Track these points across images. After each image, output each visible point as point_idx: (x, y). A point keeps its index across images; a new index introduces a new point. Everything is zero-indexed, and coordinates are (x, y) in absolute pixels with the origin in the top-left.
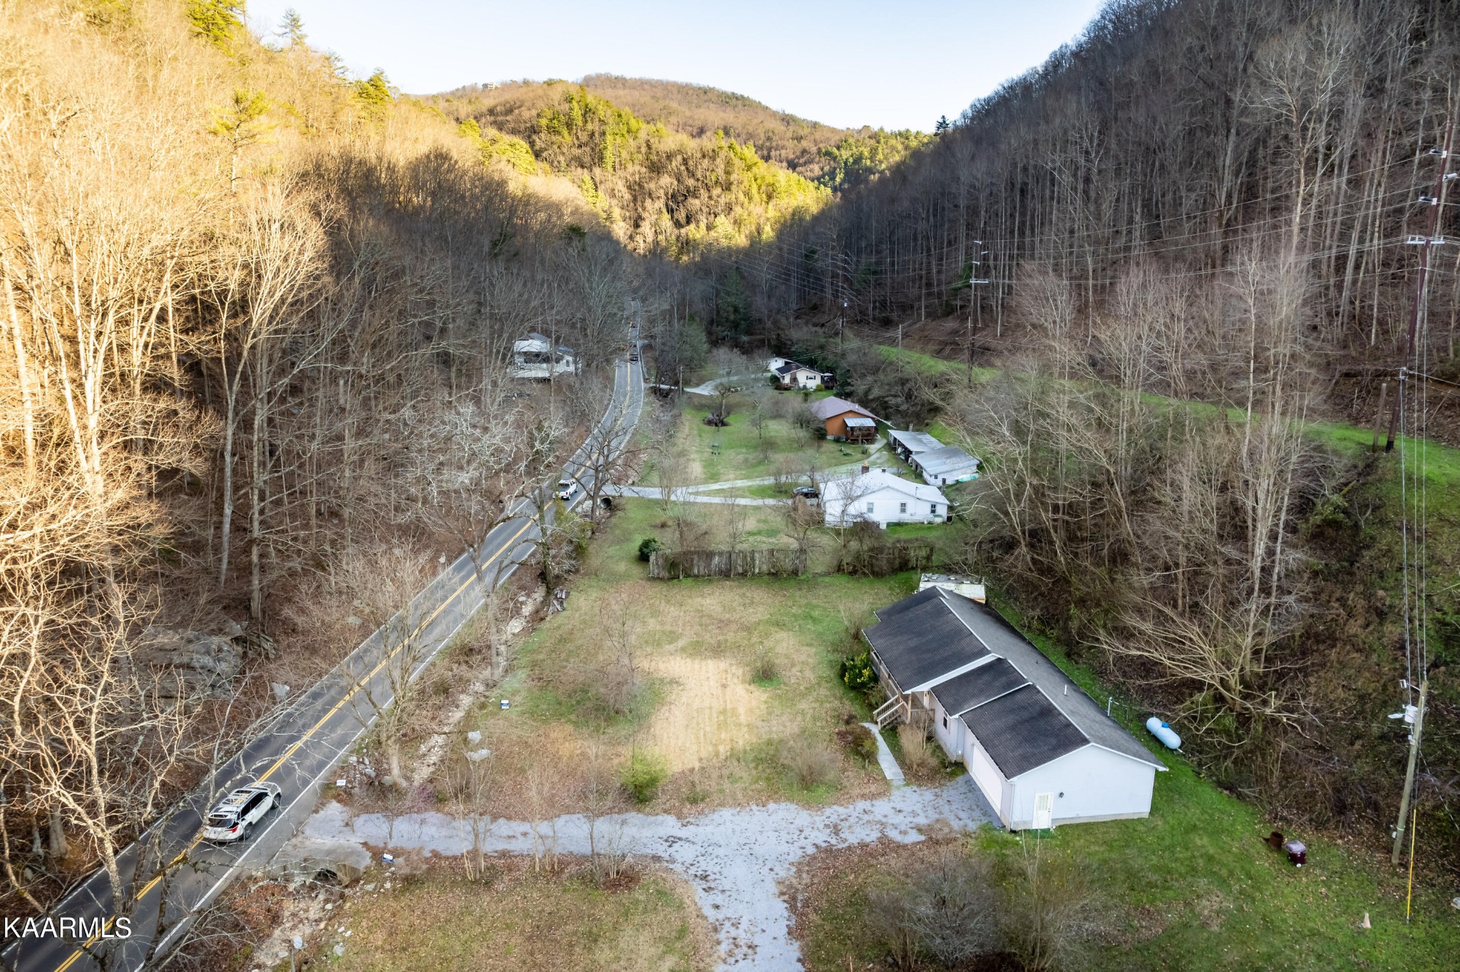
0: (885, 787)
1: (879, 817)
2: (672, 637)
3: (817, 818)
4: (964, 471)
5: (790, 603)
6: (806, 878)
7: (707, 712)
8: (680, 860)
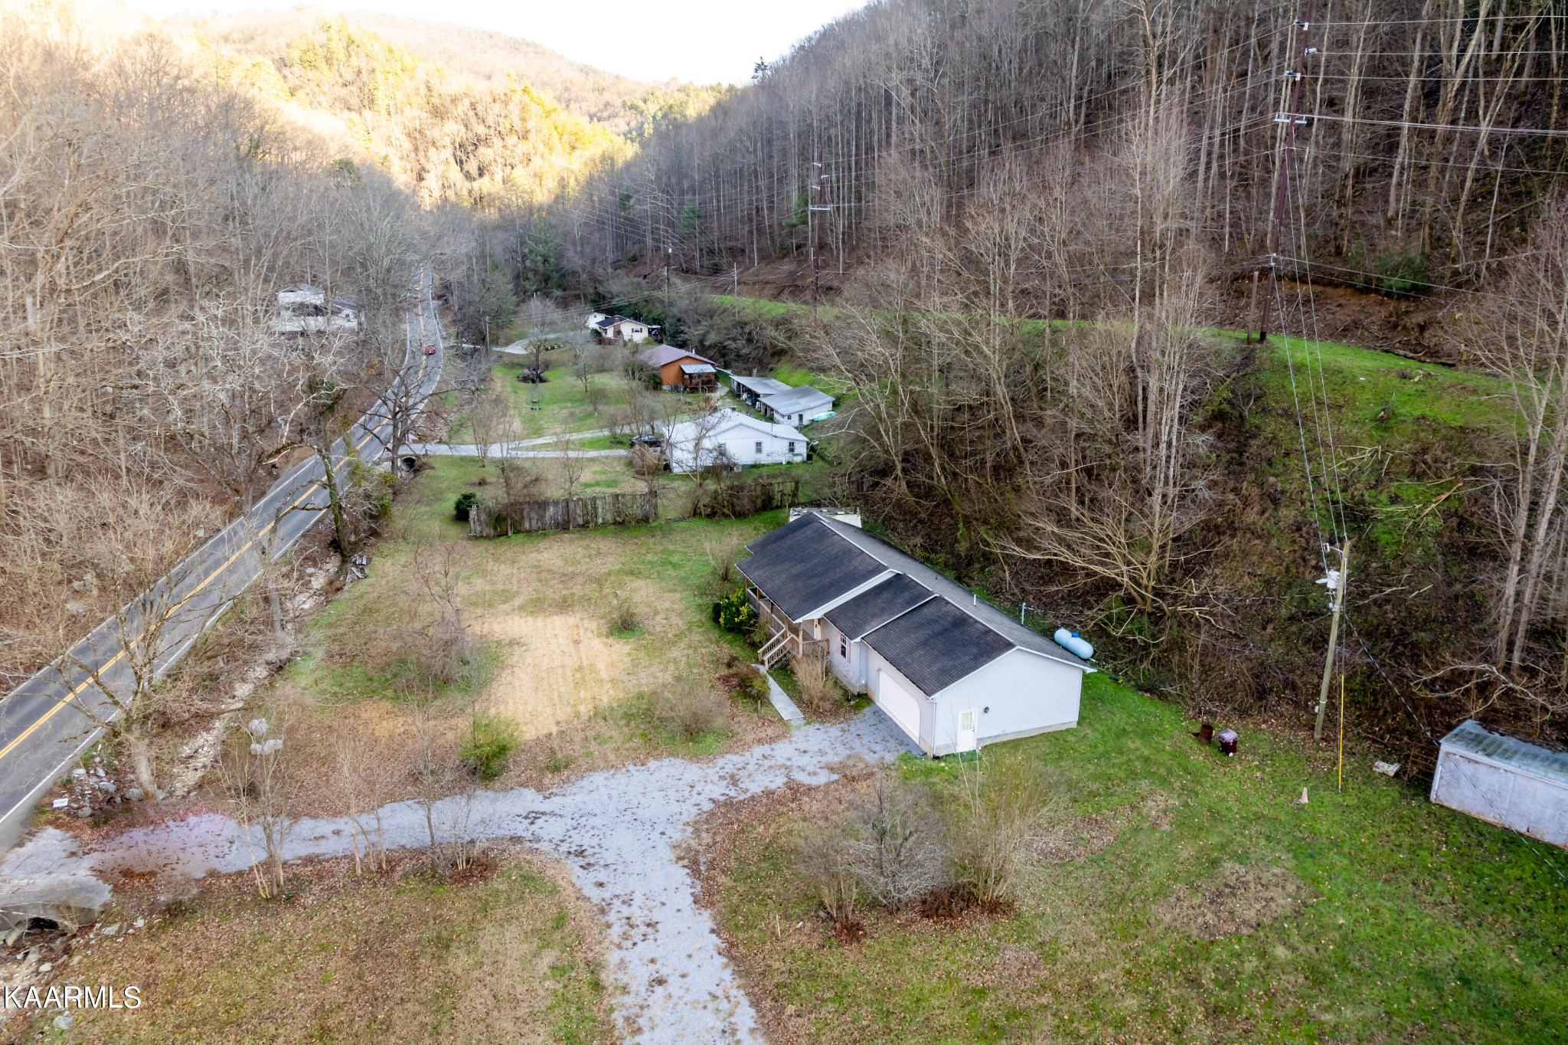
0: (784, 728)
1: (781, 761)
2: (507, 596)
3: (709, 771)
4: (820, 410)
5: (644, 551)
6: (706, 838)
7: (559, 671)
8: (547, 838)
